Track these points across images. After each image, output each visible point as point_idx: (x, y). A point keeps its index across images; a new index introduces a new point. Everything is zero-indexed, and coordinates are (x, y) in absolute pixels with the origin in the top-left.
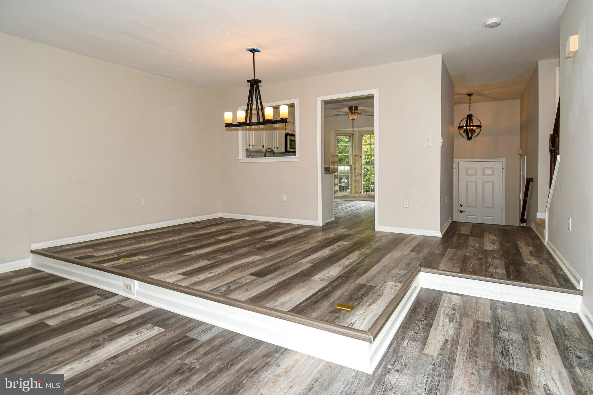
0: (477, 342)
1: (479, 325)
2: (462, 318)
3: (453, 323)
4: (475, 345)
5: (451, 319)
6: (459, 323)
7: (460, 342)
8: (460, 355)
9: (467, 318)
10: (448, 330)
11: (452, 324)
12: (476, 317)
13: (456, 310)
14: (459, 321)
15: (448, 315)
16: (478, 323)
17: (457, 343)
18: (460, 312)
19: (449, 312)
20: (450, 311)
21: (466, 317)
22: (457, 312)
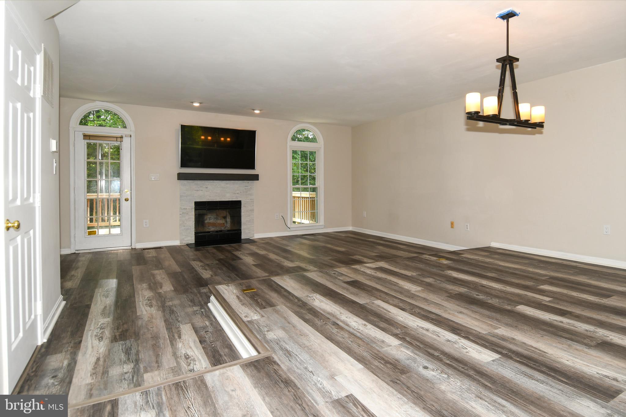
0: (154, 348)
1: (157, 365)
2: (177, 364)
3: (183, 354)
4: (156, 345)
5: (188, 357)
6: (177, 357)
7: (168, 341)
8: (165, 333)
9: (172, 366)
10: (184, 346)
11: (184, 352)
12: (162, 374)
13: (189, 371)
14: (179, 360)
15: (194, 360)
16: (158, 366)
17: (170, 340)
18: (183, 370)
19: (195, 364)
20: (195, 366)
21: (173, 368)
22: (187, 368)
